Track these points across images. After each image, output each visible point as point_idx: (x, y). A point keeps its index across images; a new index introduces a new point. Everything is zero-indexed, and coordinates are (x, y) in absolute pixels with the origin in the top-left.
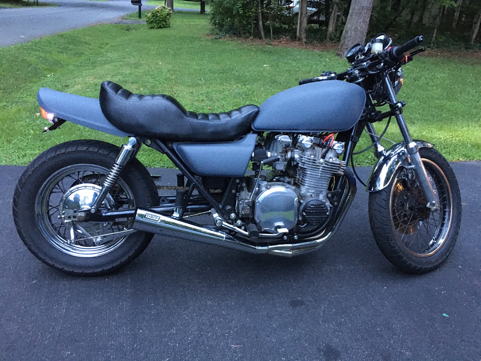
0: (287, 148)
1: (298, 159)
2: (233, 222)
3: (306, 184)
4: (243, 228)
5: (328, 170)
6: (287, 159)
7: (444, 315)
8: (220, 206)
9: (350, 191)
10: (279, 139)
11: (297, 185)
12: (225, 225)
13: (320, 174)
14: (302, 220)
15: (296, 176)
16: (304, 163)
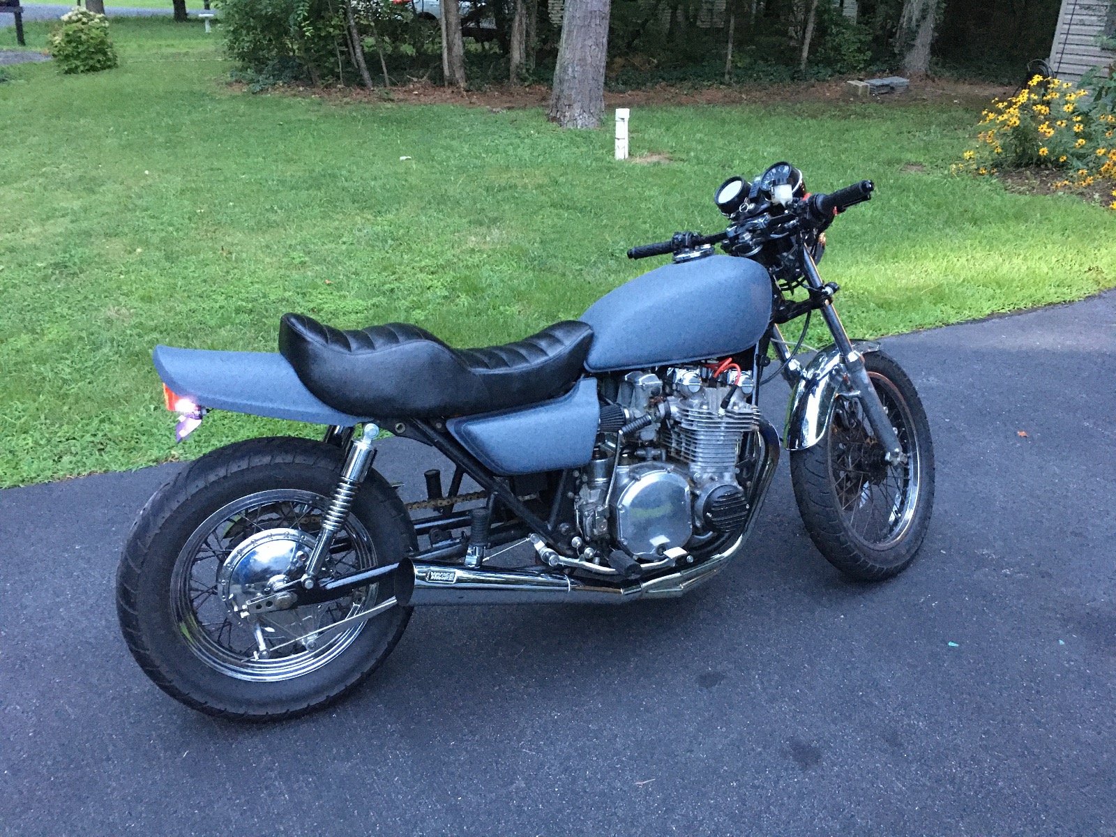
0: (657, 397)
1: (678, 415)
2: (577, 553)
3: (700, 459)
4: (597, 560)
5: (735, 428)
6: (660, 418)
7: (951, 644)
8: (550, 528)
9: (769, 458)
10: (641, 384)
11: (680, 461)
12: (565, 562)
13: (722, 438)
14: (703, 526)
15: (671, 443)
16: (692, 421)
